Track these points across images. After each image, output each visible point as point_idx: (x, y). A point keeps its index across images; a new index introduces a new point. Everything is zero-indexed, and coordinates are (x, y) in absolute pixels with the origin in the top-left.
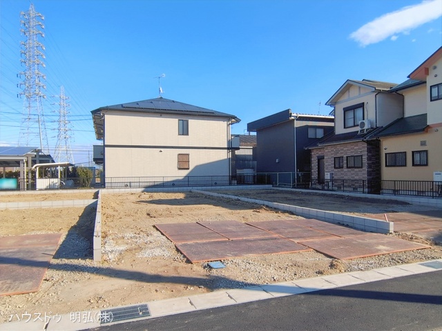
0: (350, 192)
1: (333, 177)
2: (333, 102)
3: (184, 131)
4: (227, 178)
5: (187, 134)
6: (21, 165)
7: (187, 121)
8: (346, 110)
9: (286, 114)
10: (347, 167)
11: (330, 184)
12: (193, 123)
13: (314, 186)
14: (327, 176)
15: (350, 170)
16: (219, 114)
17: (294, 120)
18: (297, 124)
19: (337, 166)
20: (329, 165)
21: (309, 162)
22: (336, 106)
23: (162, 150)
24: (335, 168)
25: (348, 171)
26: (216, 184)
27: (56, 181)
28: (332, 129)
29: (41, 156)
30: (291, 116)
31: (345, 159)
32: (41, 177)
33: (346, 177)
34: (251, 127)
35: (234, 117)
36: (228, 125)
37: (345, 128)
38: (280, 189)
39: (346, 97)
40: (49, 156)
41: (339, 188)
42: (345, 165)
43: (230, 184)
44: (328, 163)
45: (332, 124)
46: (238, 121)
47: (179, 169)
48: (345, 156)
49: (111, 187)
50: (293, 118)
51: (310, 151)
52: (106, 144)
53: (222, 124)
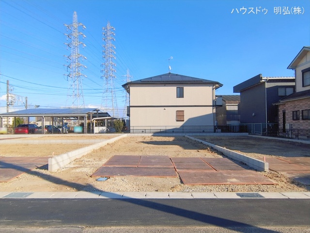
0: (304, 139)
1: (292, 127)
2: (293, 66)
3: (180, 94)
4: (213, 128)
5: (183, 97)
6: (85, 119)
7: (183, 88)
8: (304, 72)
9: (259, 77)
10: (303, 119)
11: (289, 132)
12: (187, 90)
13: (280, 134)
14: (287, 127)
15: (305, 121)
16: (207, 82)
17: (265, 82)
18: (267, 85)
19: (295, 118)
20: (289, 117)
21: (277, 115)
22: (297, 69)
23: (165, 108)
24: (293, 119)
25: (304, 123)
26: (204, 131)
27: (104, 128)
28: (294, 87)
29: (100, 113)
30: (261, 80)
31: (301, 112)
32: (96, 126)
33: (302, 128)
34: (236, 89)
35: (218, 83)
36: (213, 89)
37: (303, 86)
38: (254, 136)
39: (304, 61)
40: (107, 113)
41: (297, 136)
42: (301, 118)
43: (215, 132)
44: (289, 116)
45: (293, 84)
46: (221, 85)
47: (177, 121)
48: (301, 110)
49: (133, 133)
50: (264, 81)
51: (277, 106)
52: (131, 105)
53: (209, 89)
